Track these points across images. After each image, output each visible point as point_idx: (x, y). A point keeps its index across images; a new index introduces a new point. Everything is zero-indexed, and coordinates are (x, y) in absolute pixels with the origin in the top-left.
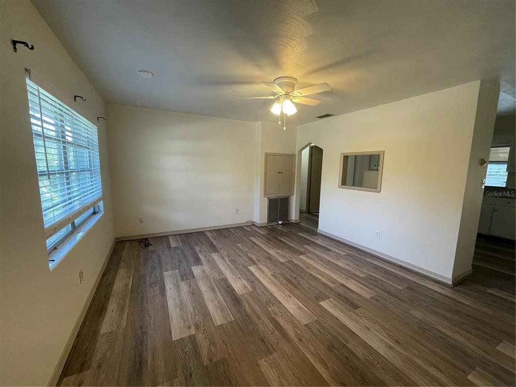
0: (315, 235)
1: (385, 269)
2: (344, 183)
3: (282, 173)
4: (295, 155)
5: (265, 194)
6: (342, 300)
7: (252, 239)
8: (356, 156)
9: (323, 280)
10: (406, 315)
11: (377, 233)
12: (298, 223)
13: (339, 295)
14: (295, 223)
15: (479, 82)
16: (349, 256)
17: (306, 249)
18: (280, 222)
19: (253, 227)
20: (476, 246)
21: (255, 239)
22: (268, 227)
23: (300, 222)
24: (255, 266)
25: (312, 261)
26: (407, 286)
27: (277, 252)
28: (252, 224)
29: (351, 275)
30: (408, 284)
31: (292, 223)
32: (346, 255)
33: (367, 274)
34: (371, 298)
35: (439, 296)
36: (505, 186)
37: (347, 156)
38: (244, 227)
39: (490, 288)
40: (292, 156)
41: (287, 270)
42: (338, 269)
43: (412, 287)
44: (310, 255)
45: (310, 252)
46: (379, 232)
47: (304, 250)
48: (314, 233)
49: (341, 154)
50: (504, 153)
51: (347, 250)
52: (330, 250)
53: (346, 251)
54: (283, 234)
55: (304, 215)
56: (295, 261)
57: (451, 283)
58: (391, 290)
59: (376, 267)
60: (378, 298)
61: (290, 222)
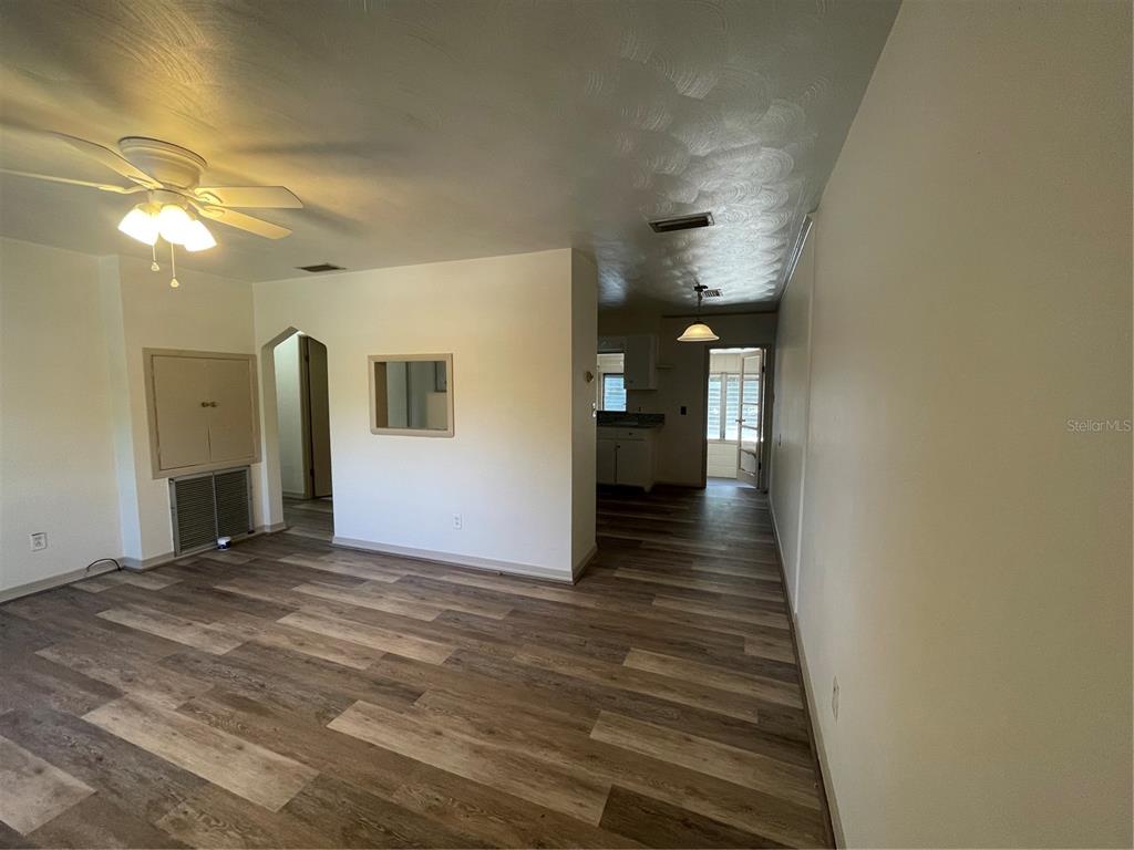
0: (329, 552)
1: (475, 588)
2: (382, 421)
3: (213, 405)
4: (254, 356)
5: (158, 469)
6: (386, 693)
7: (110, 616)
8: (407, 363)
9: (341, 660)
10: (507, 668)
11: (457, 518)
12: (281, 532)
13: (377, 685)
14: (272, 534)
15: (568, 251)
16: (405, 582)
17: (299, 595)
18: (223, 542)
19: (121, 578)
20: (599, 506)
21: (124, 613)
22: (181, 563)
23: (288, 529)
24: (114, 703)
25: (313, 621)
26: (511, 608)
27: (207, 632)
28: (115, 567)
29: (408, 626)
30: (513, 604)
31: (265, 534)
32: (399, 581)
33: (440, 610)
34: (447, 661)
35: (555, 608)
36: (624, 410)
37: (385, 364)
38: (76, 586)
39: (616, 569)
40: (248, 359)
41: (235, 672)
42: (377, 620)
43: (517, 608)
44: (307, 609)
45: (312, 600)
46: (458, 516)
47: (293, 599)
48: (326, 548)
49: (369, 357)
50: (617, 361)
51: (402, 569)
52: (363, 581)
53: (400, 572)
54: (229, 572)
55: (302, 507)
56: (265, 638)
57: (571, 579)
58: (485, 628)
59: (458, 590)
60: (459, 657)
61: (258, 532)
